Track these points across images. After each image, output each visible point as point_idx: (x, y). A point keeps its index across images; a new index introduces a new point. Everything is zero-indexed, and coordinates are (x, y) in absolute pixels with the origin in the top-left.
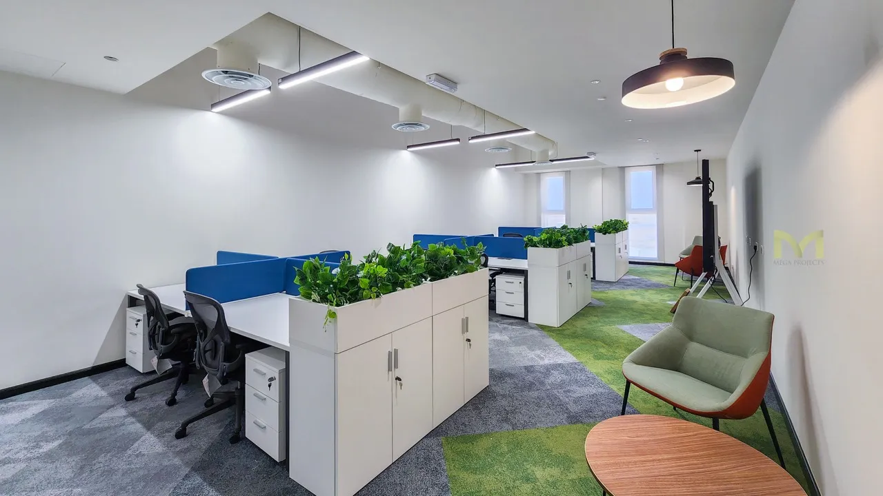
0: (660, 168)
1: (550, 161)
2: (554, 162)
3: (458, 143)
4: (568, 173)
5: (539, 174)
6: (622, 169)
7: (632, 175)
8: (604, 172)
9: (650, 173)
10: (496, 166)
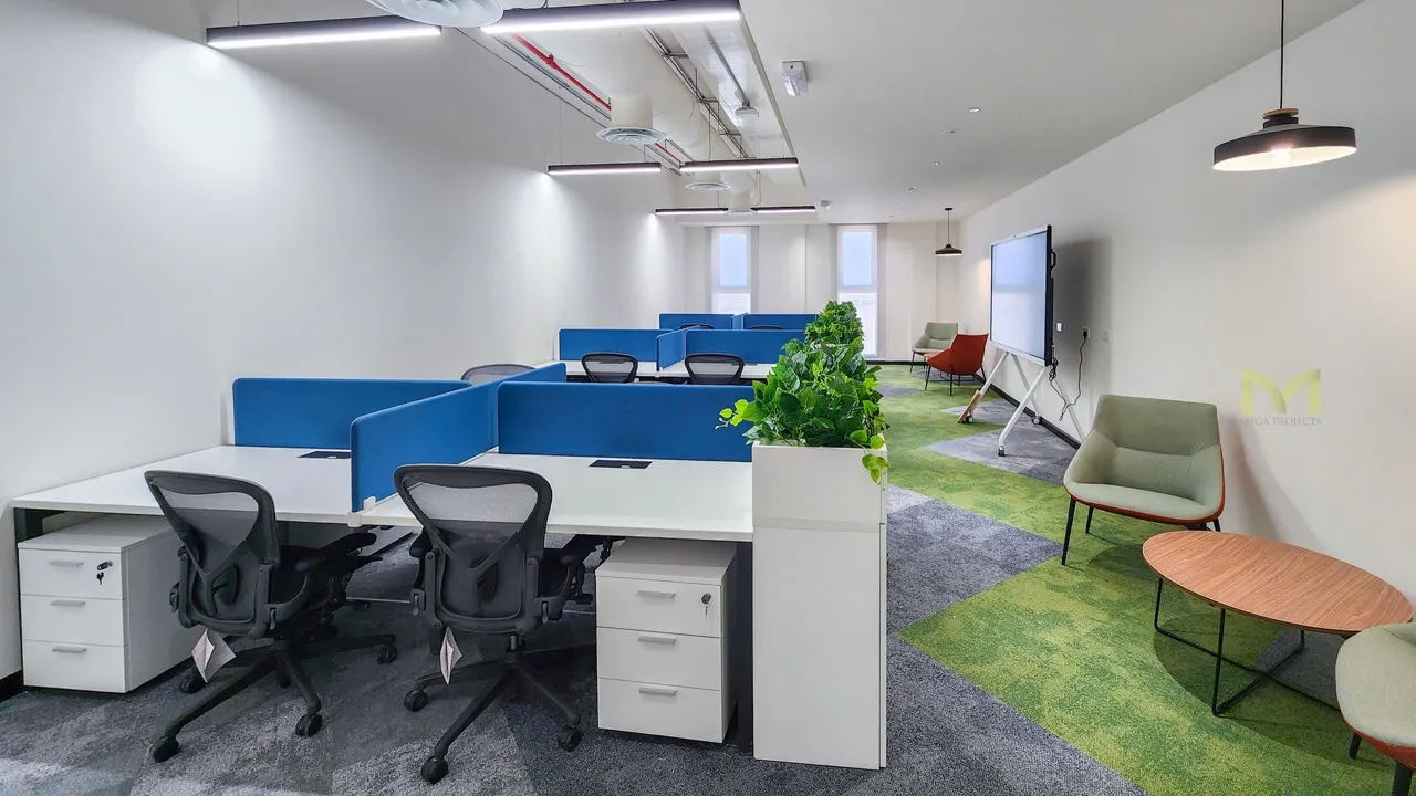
0: (882, 229)
1: (753, 209)
2: (759, 212)
3: (657, 170)
4: (755, 229)
5: (709, 229)
6: (834, 227)
7: (846, 236)
8: (808, 231)
9: (868, 236)
10: (657, 211)
